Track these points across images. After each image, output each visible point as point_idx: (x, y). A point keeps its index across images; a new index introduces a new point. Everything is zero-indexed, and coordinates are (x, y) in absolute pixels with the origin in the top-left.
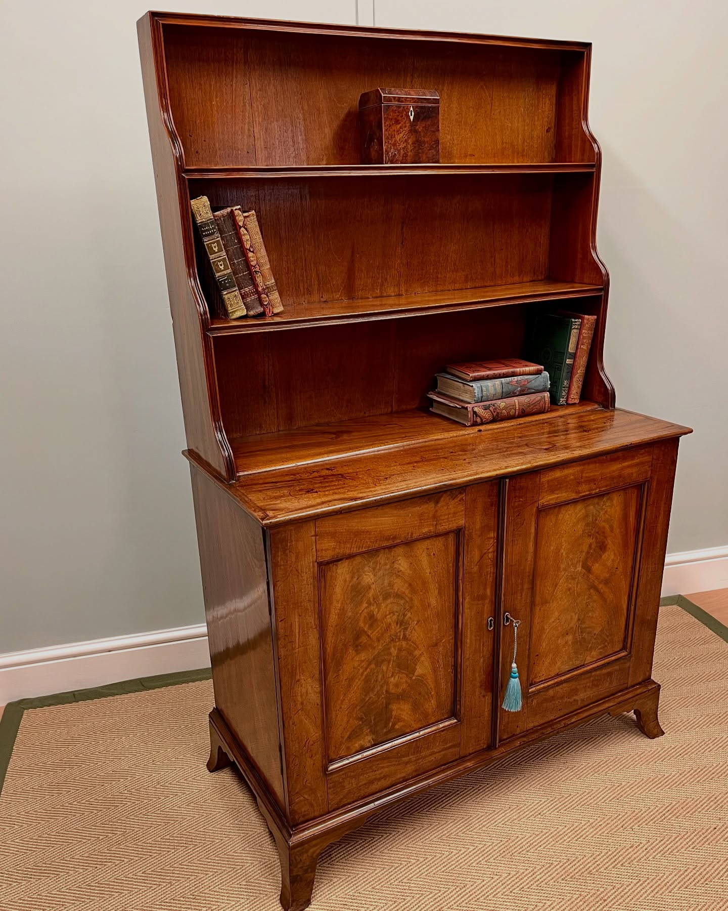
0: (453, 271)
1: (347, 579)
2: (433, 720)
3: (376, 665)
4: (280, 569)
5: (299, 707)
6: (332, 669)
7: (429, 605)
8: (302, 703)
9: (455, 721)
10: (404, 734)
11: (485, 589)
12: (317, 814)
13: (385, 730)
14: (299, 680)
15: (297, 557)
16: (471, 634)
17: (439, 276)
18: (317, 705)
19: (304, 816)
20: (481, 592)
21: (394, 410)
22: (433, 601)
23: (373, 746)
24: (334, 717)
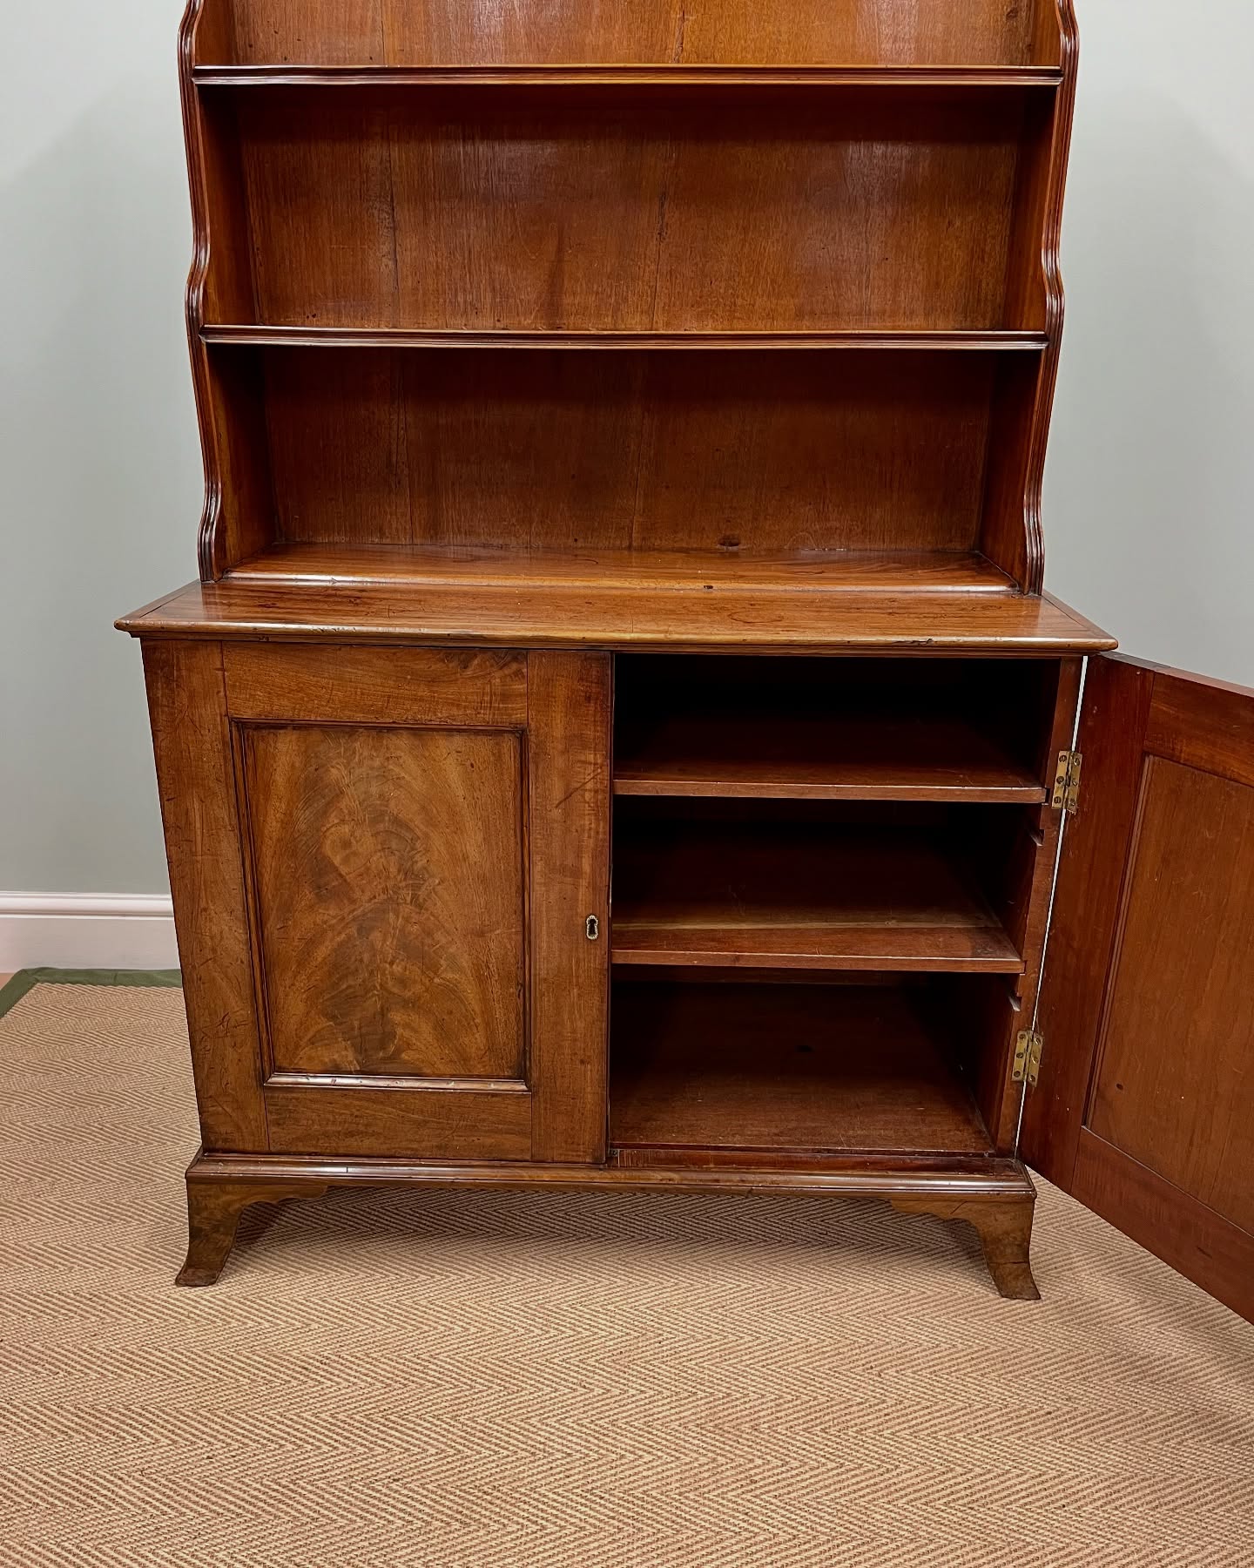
0: (769, 296)
1: (297, 765)
2: (480, 1070)
3: (359, 930)
4: (162, 712)
5: (208, 954)
6: (274, 912)
7: (465, 858)
8: (214, 950)
9: (524, 1087)
10: (418, 1075)
11: (579, 856)
12: (249, 1147)
13: (381, 1054)
14: (205, 910)
15: (191, 697)
16: (550, 934)
17: (739, 301)
18: (242, 962)
19: (225, 1140)
20: (570, 861)
21: (634, 544)
22: (474, 854)
23: (358, 1072)
24: (281, 995)
